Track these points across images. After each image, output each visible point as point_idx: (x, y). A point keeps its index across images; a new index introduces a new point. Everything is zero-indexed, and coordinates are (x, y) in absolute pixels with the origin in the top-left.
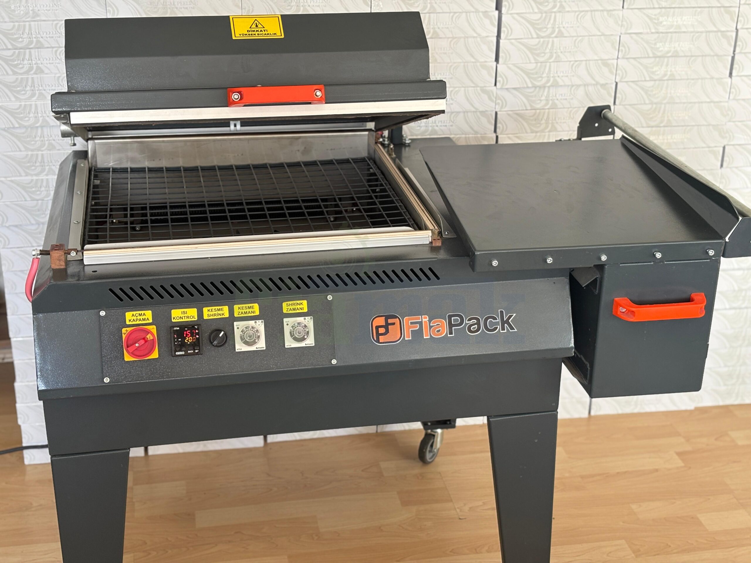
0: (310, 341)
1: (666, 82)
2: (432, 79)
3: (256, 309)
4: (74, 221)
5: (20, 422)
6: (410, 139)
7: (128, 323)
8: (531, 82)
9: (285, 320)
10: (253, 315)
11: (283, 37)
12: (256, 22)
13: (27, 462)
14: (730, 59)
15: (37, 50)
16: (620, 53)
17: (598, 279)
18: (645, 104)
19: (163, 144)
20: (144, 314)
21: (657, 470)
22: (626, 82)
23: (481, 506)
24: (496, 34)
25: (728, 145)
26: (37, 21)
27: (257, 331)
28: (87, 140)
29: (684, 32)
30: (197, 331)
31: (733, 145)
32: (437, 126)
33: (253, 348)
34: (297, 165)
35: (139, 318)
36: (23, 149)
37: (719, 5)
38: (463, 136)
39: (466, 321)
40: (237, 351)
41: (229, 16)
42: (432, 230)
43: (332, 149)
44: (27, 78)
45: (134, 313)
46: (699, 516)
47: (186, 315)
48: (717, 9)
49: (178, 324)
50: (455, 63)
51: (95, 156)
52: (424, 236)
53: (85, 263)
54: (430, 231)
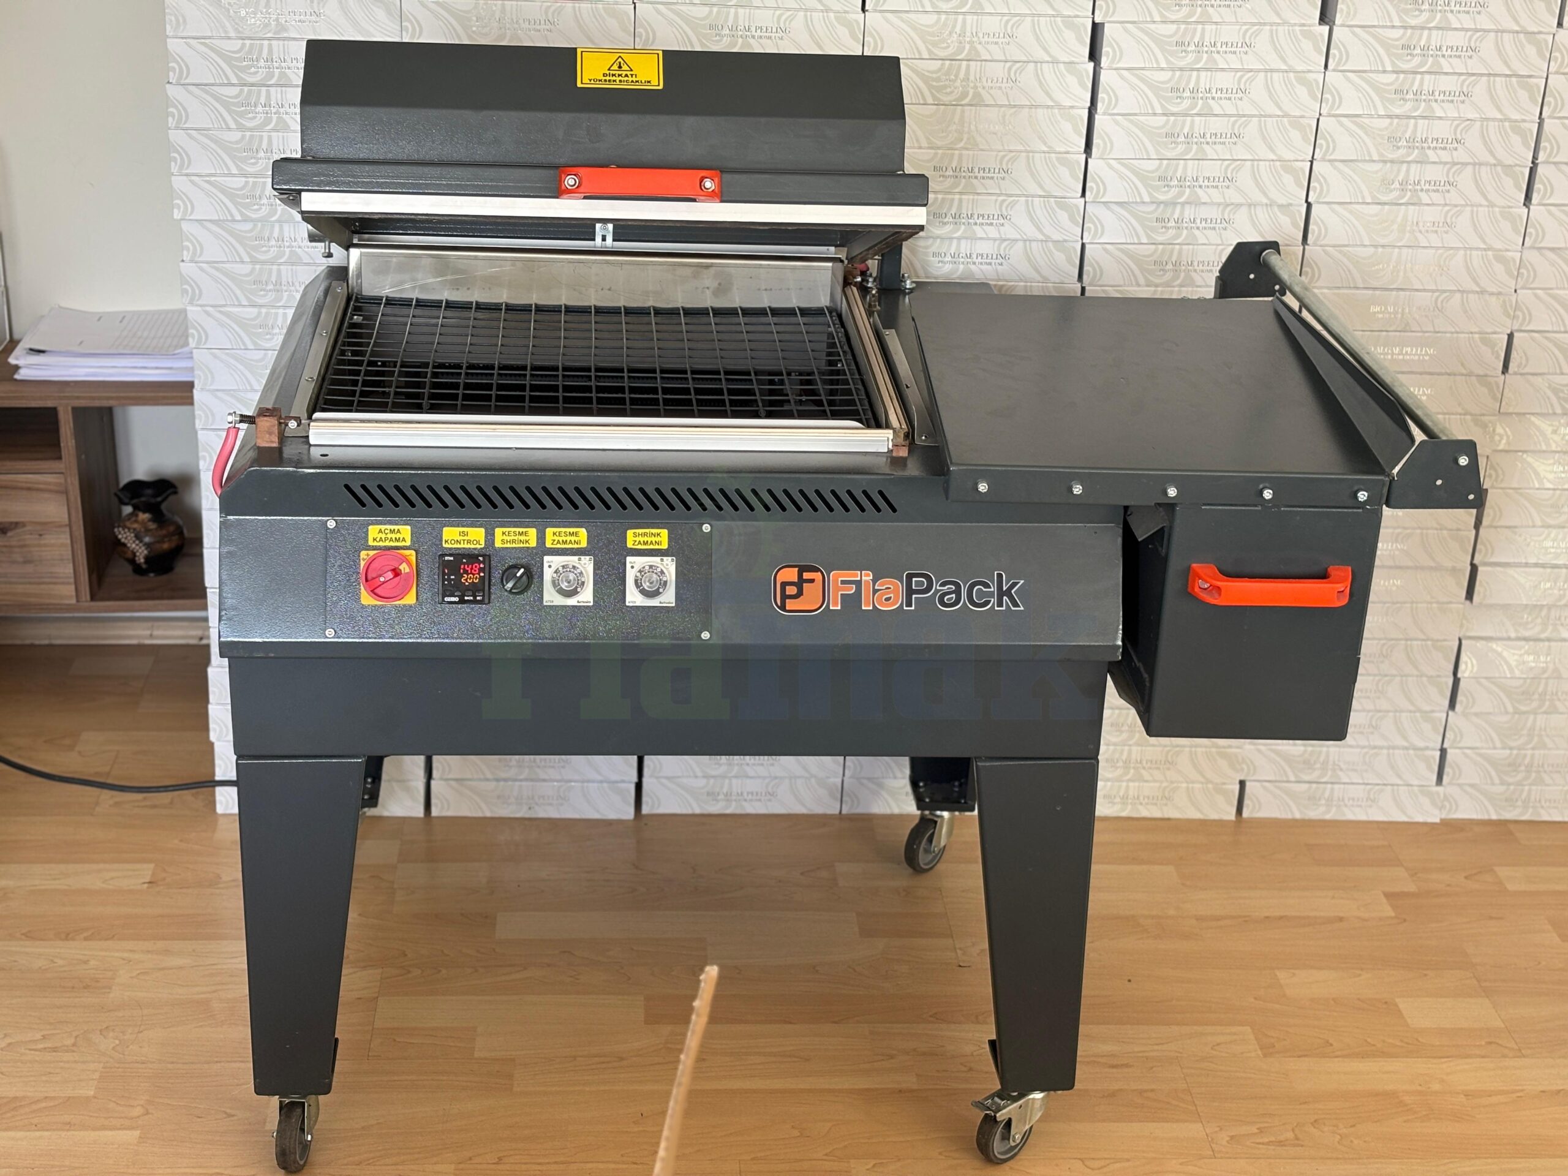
1: (1403, 208)
2: (906, 172)
4: (306, 376)
5: (213, 737)
6: (913, 282)
7: (371, 543)
8: (1149, 193)
9: (629, 559)
10: (576, 546)
11: (661, 87)
12: (620, 60)
14: (1526, 172)
15: (279, 89)
16: (1317, 150)
17: (1166, 529)
18: (1363, 245)
19: (474, 262)
20: (398, 531)
21: (1341, 919)
22: (1328, 203)
24: (1089, 104)
25: (1519, 331)
26: (284, 39)
27: (581, 573)
28: (347, 248)
29: (1440, 118)
30: (482, 566)
32: (974, 263)
33: (572, 602)
34: (702, 312)
35: (389, 536)
36: (247, 259)
37: (1508, 72)
38: (1022, 284)
39: (936, 586)
40: (545, 604)
41: (575, 49)
42: (894, 430)
43: (766, 290)
44: (261, 137)
45: (383, 527)
47: (465, 538)
48: (1503, 79)
49: (451, 552)
50: (1011, 151)
51: (360, 276)
52: (879, 439)
53: (312, 442)
54: (891, 431)
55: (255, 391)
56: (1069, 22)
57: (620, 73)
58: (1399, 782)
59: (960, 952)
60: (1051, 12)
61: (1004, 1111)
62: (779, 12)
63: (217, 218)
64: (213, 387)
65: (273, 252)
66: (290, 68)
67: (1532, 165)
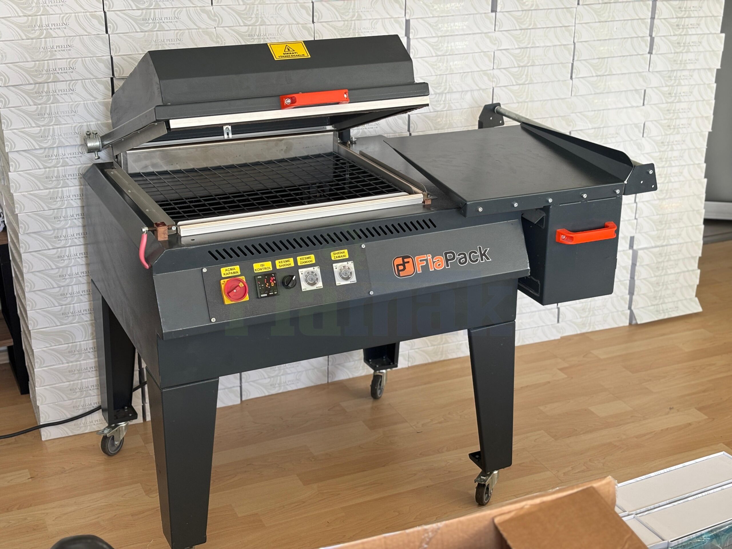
0: (353, 279)
1: (527, 85)
6: (356, 138)
7: (223, 276)
9: (334, 265)
10: (311, 263)
11: (309, 57)
12: (287, 47)
13: (44, 439)
14: (570, 65)
16: (495, 65)
17: (545, 217)
18: (514, 103)
19: (179, 151)
20: (234, 269)
21: (548, 382)
22: (500, 87)
23: (430, 422)
27: (316, 274)
29: (538, 47)
30: (274, 278)
31: (576, 131)
33: (314, 288)
35: (230, 271)
37: (561, 25)
39: (457, 256)
40: (303, 290)
41: (268, 43)
43: (306, 148)
45: (227, 268)
46: (590, 408)
47: (264, 267)
48: (559, 28)
49: (261, 274)
51: (127, 164)
52: (418, 198)
53: (182, 235)
54: (422, 194)
55: (50, 230)
56: (396, 20)
58: (544, 325)
59: (414, 427)
60: (389, 17)
61: (487, 481)
62: (278, 26)
63: (27, 149)
64: (29, 232)
65: (54, 162)
66: (58, 73)
67: (572, 62)
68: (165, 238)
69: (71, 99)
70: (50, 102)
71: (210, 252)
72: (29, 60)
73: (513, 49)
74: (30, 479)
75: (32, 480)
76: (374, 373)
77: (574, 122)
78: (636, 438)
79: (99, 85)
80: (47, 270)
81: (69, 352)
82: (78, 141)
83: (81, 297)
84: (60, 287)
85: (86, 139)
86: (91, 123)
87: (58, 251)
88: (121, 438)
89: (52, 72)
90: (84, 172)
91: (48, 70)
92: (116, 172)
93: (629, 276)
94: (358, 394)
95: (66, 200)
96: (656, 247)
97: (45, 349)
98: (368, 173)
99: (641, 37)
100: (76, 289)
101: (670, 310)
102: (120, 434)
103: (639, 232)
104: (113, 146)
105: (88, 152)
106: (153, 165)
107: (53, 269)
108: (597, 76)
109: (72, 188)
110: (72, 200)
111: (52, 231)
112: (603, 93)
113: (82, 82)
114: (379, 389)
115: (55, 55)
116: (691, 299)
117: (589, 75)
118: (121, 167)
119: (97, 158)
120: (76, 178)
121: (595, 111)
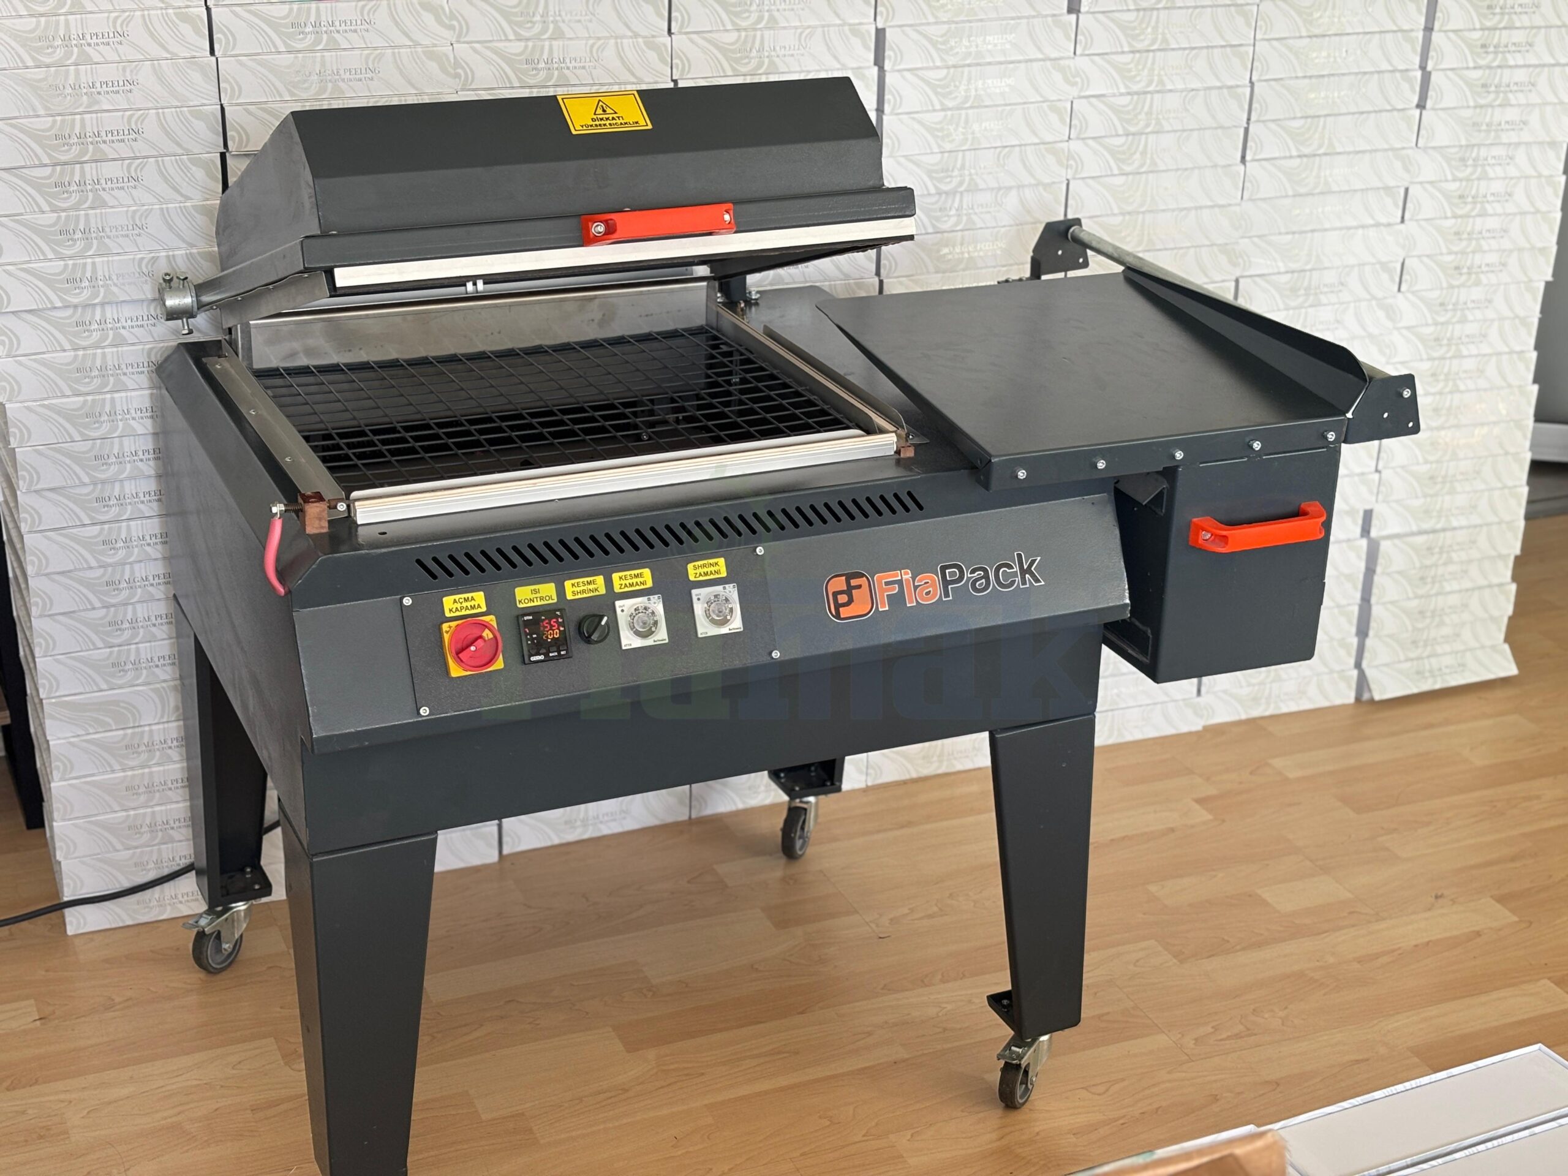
1: (1144, 176)
3: (646, 577)
5: (60, 856)
6: (758, 292)
7: (448, 614)
9: (694, 592)
10: (642, 587)
11: (650, 126)
12: (601, 103)
13: (70, 931)
14: (1242, 132)
16: (1073, 130)
17: (1165, 492)
20: (473, 599)
21: (1172, 830)
22: (1083, 178)
23: (907, 914)
25: (1243, 277)
27: (653, 613)
29: (1170, 91)
30: (560, 620)
31: (1250, 276)
33: (649, 642)
35: (465, 604)
37: (1223, 43)
39: (967, 574)
40: (624, 648)
41: (555, 97)
42: (895, 432)
43: (647, 316)
45: (457, 597)
46: (1259, 892)
47: (538, 595)
48: (1220, 50)
49: (531, 610)
51: (250, 349)
52: (886, 443)
53: (359, 522)
54: (894, 434)
55: (85, 485)
56: (855, 30)
57: (607, 116)
58: (1166, 699)
59: (873, 925)
60: (838, 22)
61: (1026, 1058)
62: (591, 42)
63: (34, 307)
64: (39, 487)
65: (96, 336)
66: (104, 142)
67: (1246, 125)
68: (322, 527)
69: (133, 199)
70: (86, 205)
71: (419, 562)
72: (42, 112)
73: (1114, 95)
74: (38, 1023)
75: (42, 1024)
76: (790, 802)
77: (1246, 258)
78: (1359, 962)
79: (194, 168)
80: (80, 570)
81: (127, 747)
82: (149, 291)
83: (153, 629)
84: (107, 607)
85: (163, 289)
86: (176, 253)
87: (102, 529)
88: (237, 936)
89: (90, 140)
90: (160, 359)
91: (83, 136)
92: (227, 365)
93: (1358, 596)
94: (752, 846)
95: (121, 420)
96: (1421, 533)
97: (72, 740)
98: (779, 379)
99: (1401, 71)
100: (142, 611)
101: (1448, 671)
102: (233, 927)
103: (1384, 501)
104: (223, 306)
105: (168, 320)
106: (309, 352)
107: (91, 568)
108: (1299, 156)
109: (133, 394)
110: (134, 419)
111: (91, 487)
112: (1313, 194)
113: (157, 161)
114: (800, 837)
115: (97, 102)
116: (1493, 647)
117: (1282, 155)
118: (237, 355)
119: (186, 332)
120: (143, 372)
121: (1294, 233)
